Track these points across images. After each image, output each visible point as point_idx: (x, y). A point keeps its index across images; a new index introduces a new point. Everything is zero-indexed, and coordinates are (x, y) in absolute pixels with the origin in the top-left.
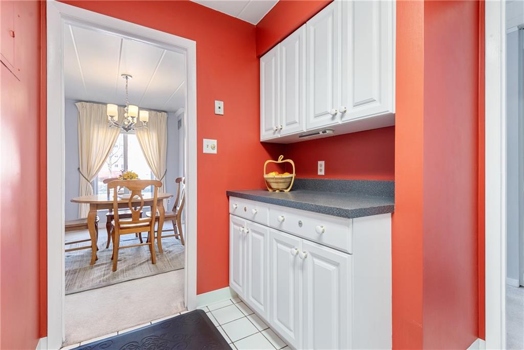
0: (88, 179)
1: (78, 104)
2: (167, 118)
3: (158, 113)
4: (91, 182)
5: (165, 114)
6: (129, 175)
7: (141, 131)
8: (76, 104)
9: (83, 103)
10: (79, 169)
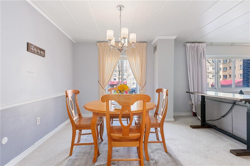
0: (103, 88)
1: (98, 44)
2: (147, 46)
3: (141, 44)
4: (104, 89)
5: (146, 43)
6: (122, 87)
7: (131, 57)
8: (97, 44)
9: (100, 43)
10: (99, 81)
